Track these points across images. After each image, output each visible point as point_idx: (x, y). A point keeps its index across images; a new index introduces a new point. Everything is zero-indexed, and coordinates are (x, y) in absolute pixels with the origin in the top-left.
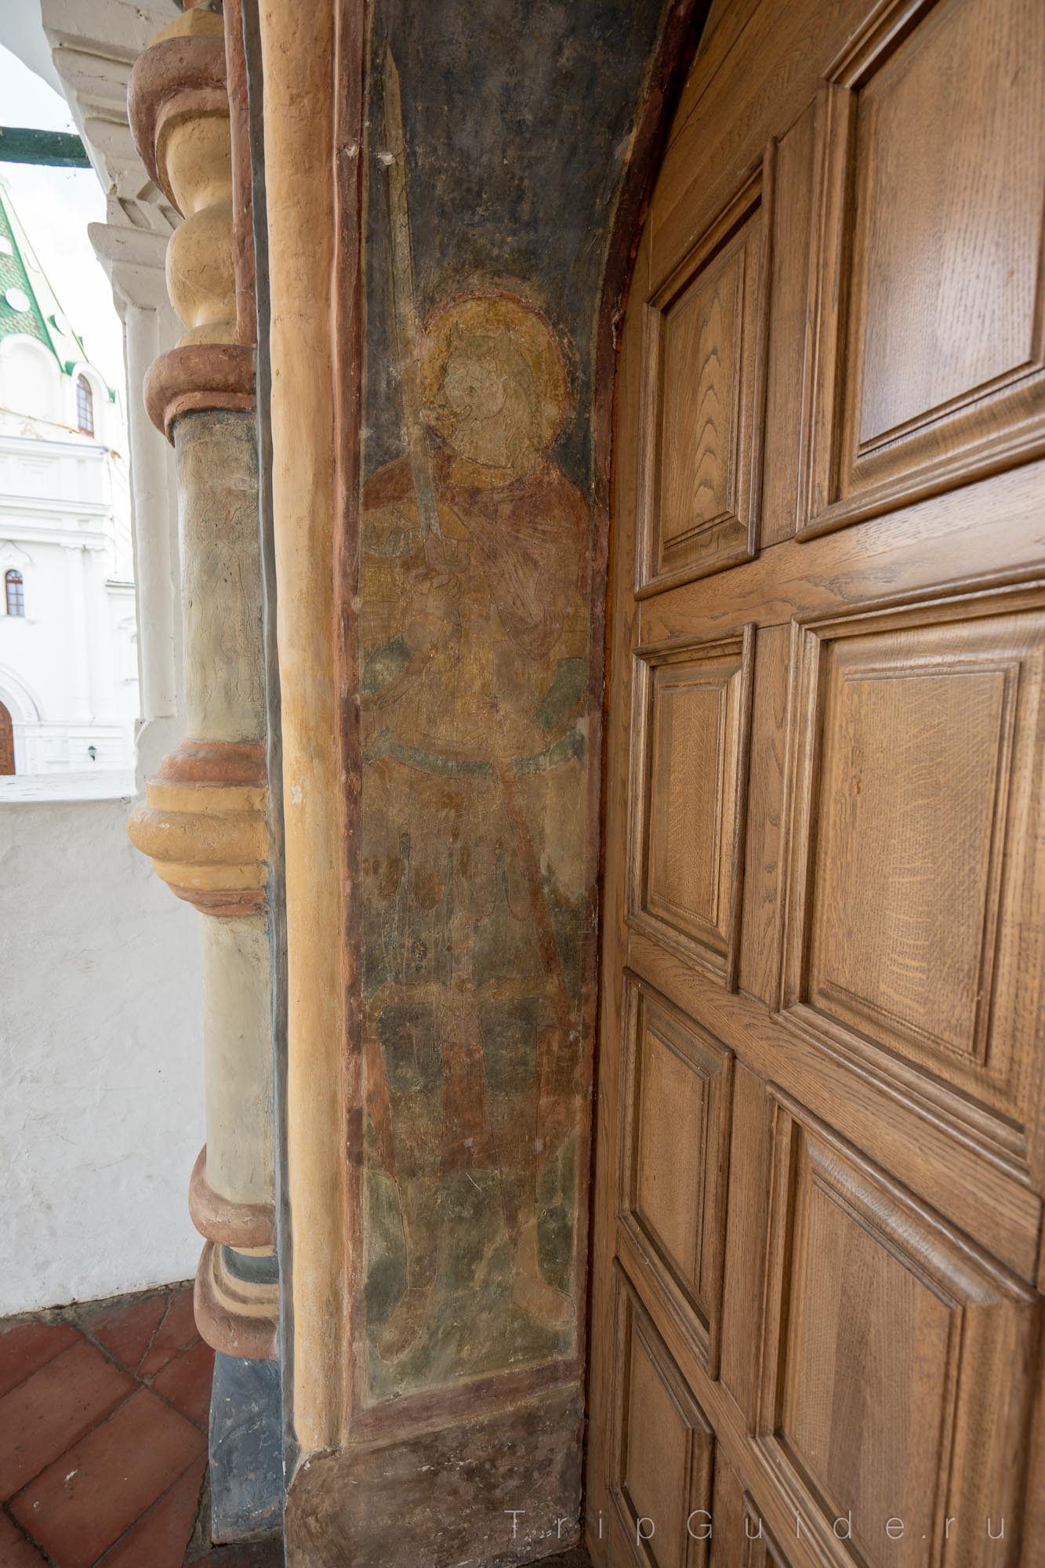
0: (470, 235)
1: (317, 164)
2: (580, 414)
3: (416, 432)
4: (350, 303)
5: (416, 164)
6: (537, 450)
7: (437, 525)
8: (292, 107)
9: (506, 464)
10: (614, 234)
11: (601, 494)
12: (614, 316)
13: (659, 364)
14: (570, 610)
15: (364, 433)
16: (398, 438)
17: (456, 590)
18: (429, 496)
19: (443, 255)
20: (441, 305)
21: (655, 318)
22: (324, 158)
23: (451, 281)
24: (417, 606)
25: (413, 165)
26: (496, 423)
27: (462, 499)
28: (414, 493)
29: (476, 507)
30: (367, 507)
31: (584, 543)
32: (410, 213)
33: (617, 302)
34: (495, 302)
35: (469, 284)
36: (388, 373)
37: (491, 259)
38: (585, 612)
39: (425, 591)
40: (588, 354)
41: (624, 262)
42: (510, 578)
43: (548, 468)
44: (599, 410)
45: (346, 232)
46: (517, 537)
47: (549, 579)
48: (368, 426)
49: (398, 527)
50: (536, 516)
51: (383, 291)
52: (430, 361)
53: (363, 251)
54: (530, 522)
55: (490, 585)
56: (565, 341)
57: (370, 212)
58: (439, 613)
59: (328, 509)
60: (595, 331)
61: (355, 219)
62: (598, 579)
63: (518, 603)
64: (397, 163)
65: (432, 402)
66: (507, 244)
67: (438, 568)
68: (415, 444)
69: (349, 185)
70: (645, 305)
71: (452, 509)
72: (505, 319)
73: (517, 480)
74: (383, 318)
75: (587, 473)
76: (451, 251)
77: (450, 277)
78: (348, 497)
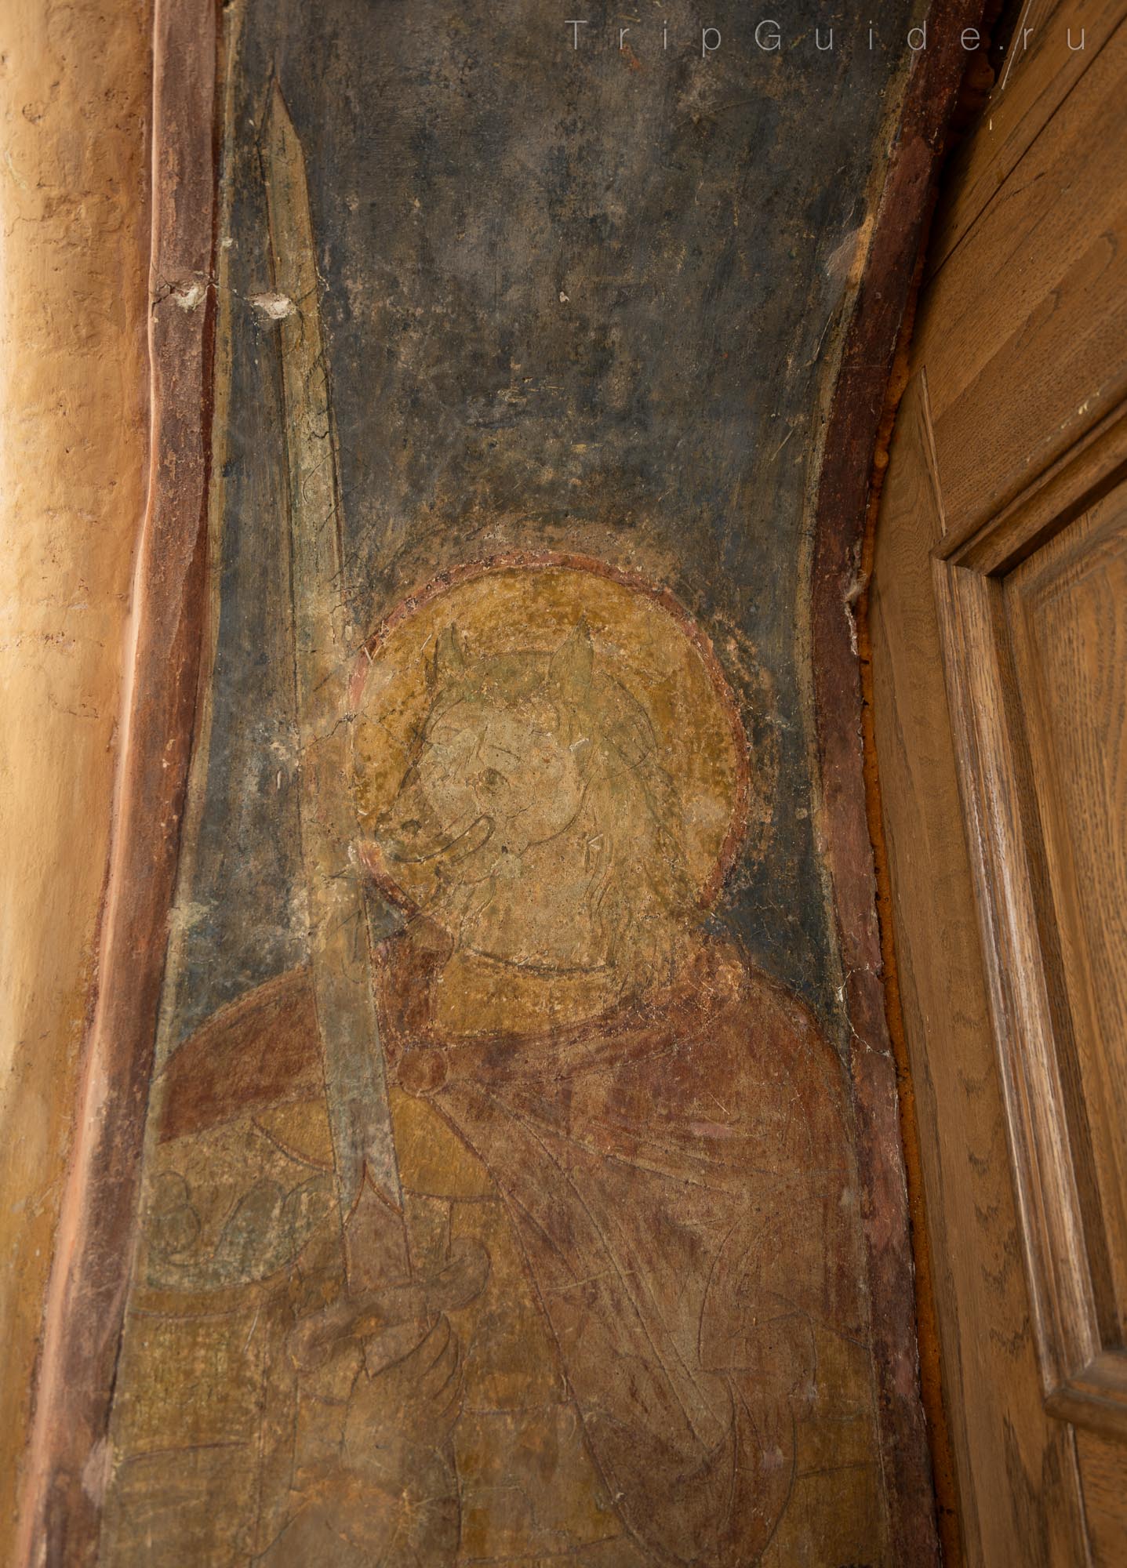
0: (484, 446)
1: (110, 329)
2: (783, 812)
3: (335, 897)
4: (177, 602)
5: (348, 313)
6: (676, 915)
7: (388, 1159)
8: (51, 222)
9: (593, 960)
10: (834, 424)
11: (866, 1016)
12: (847, 587)
13: (1006, 700)
14: (813, 1393)
15: (183, 916)
16: (283, 920)
17: (444, 1369)
18: (367, 1074)
19: (418, 488)
20: (414, 591)
21: (973, 592)
22: (129, 315)
23: (437, 540)
24: (309, 1447)
25: (341, 316)
26: (560, 854)
27: (465, 1074)
28: (322, 1072)
29: (508, 1091)
30: (169, 1129)
31: (834, 1165)
32: (335, 410)
33: (852, 558)
34: (551, 576)
35: (482, 544)
36: (267, 756)
37: (539, 489)
38: (862, 1395)
39: (341, 1390)
40: (791, 671)
41: (863, 476)
42: (617, 1306)
43: (711, 959)
44: (832, 798)
45: (172, 456)
46: (633, 1170)
47: (739, 1292)
48: (196, 896)
49: (265, 1181)
50: (687, 1097)
51: (264, 573)
52: (382, 719)
53: (214, 492)
54: (669, 1118)
55: (553, 1342)
56: (731, 647)
57: (233, 413)
58: (385, 1466)
59: (53, 1139)
60: (803, 620)
61: (197, 429)
62: (888, 1275)
63: (647, 1391)
64: (300, 315)
65: (383, 818)
66: (576, 457)
67: (384, 1302)
68: (331, 932)
69: (183, 362)
70: (939, 568)
71: (435, 1108)
72: (576, 609)
73: (625, 1002)
74: (259, 631)
75: (821, 963)
76: (437, 481)
77: (435, 534)
78: (112, 1106)
